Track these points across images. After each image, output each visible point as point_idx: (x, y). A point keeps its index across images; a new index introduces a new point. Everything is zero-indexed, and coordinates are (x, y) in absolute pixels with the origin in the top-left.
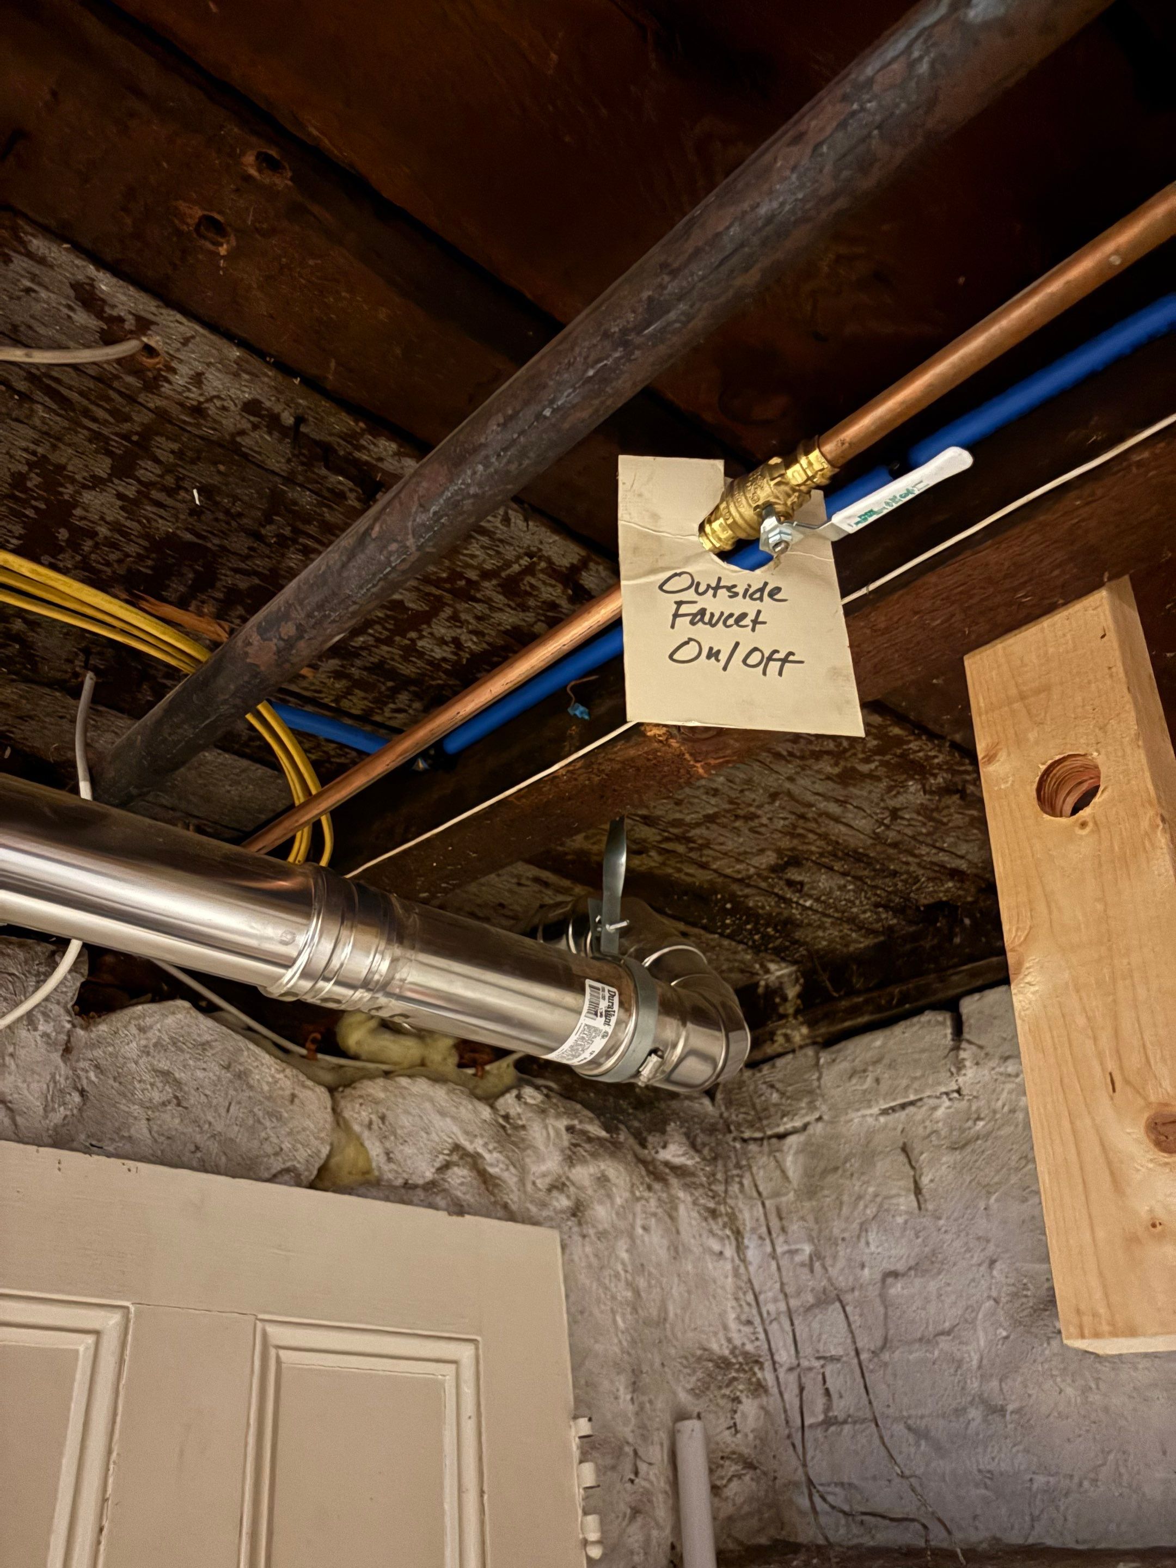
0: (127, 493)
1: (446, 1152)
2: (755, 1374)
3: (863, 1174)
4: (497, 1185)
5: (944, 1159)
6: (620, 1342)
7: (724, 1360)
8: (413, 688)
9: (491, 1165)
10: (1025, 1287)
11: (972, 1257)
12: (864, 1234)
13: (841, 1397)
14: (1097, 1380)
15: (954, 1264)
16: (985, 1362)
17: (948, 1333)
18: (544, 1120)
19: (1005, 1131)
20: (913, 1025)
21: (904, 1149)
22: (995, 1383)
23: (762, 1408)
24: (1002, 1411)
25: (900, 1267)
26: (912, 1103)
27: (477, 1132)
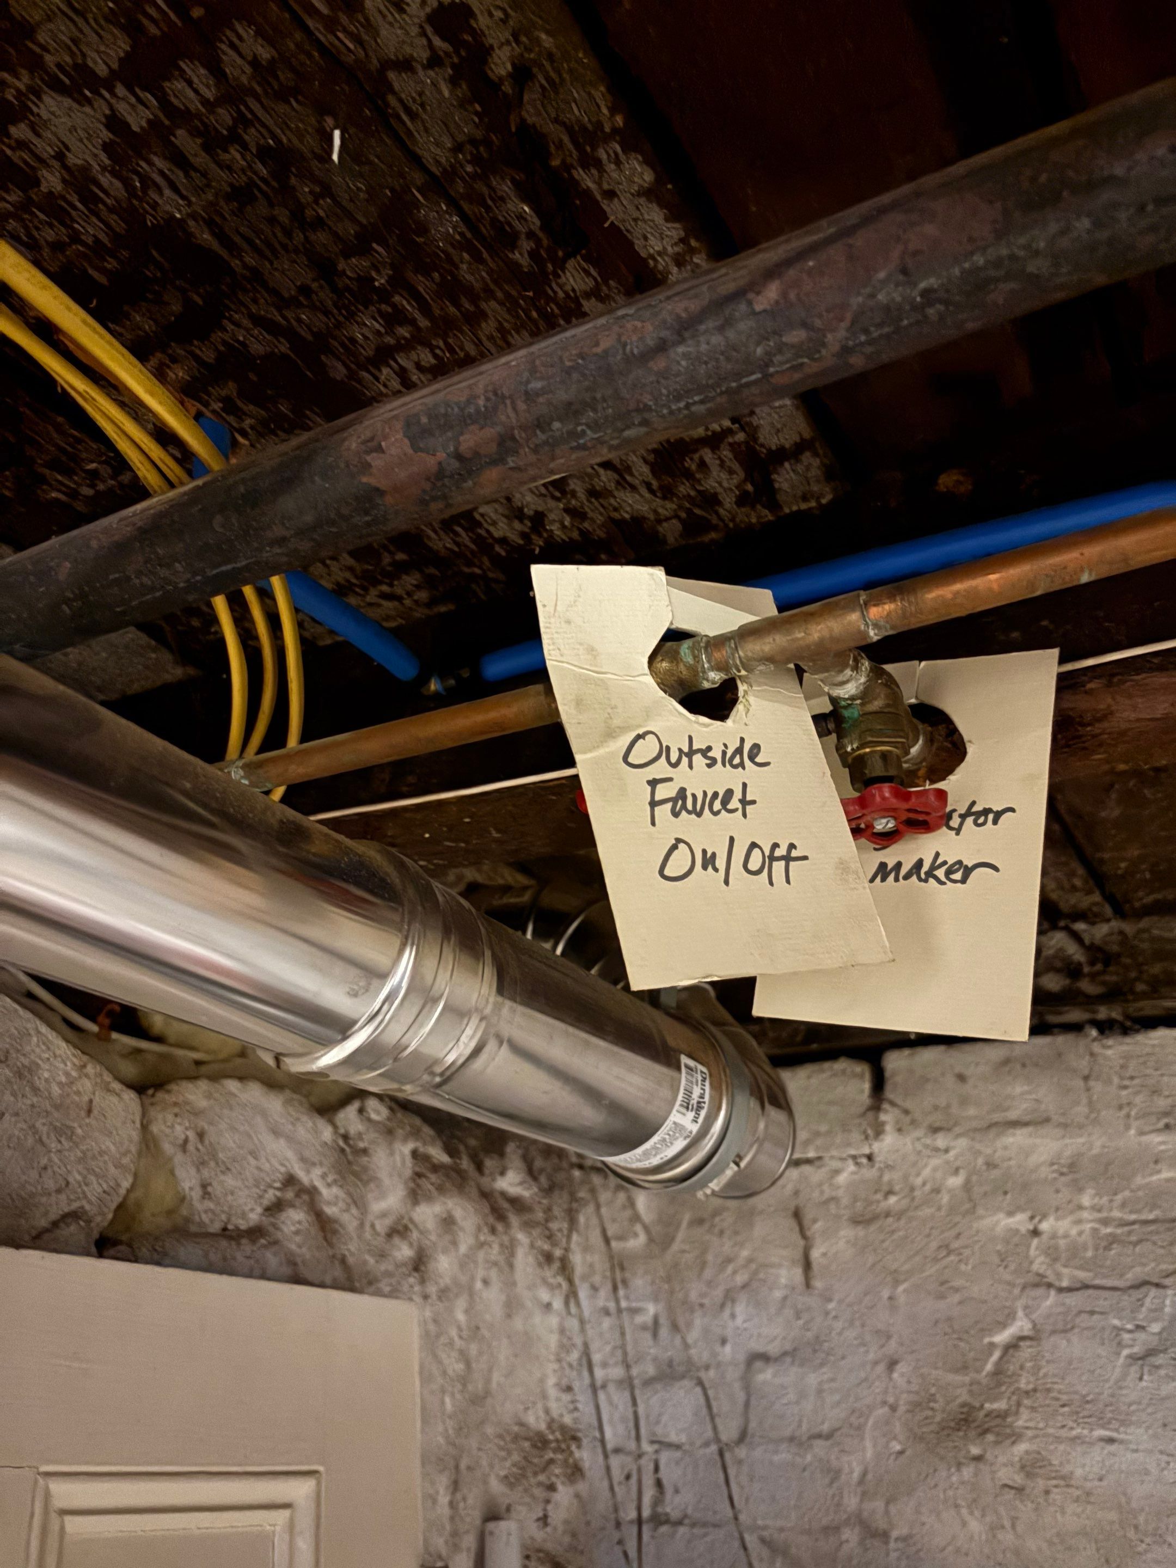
0: (130, 119)
1: (278, 1185)
2: (571, 1453)
3: (736, 1233)
4: (335, 1232)
5: (842, 1233)
6: (446, 1430)
7: (540, 1435)
8: (432, 570)
9: (329, 1203)
10: (932, 1398)
11: (867, 1352)
12: (729, 1304)
13: (677, 1491)
14: (1014, 1520)
15: (843, 1358)
16: (870, 1476)
17: (829, 1436)
18: (391, 1144)
19: (927, 1211)
20: (823, 1071)
21: (797, 1215)
22: (879, 1505)
23: (577, 1496)
24: (884, 1536)
25: (773, 1349)
26: (808, 1161)
27: (316, 1159)
